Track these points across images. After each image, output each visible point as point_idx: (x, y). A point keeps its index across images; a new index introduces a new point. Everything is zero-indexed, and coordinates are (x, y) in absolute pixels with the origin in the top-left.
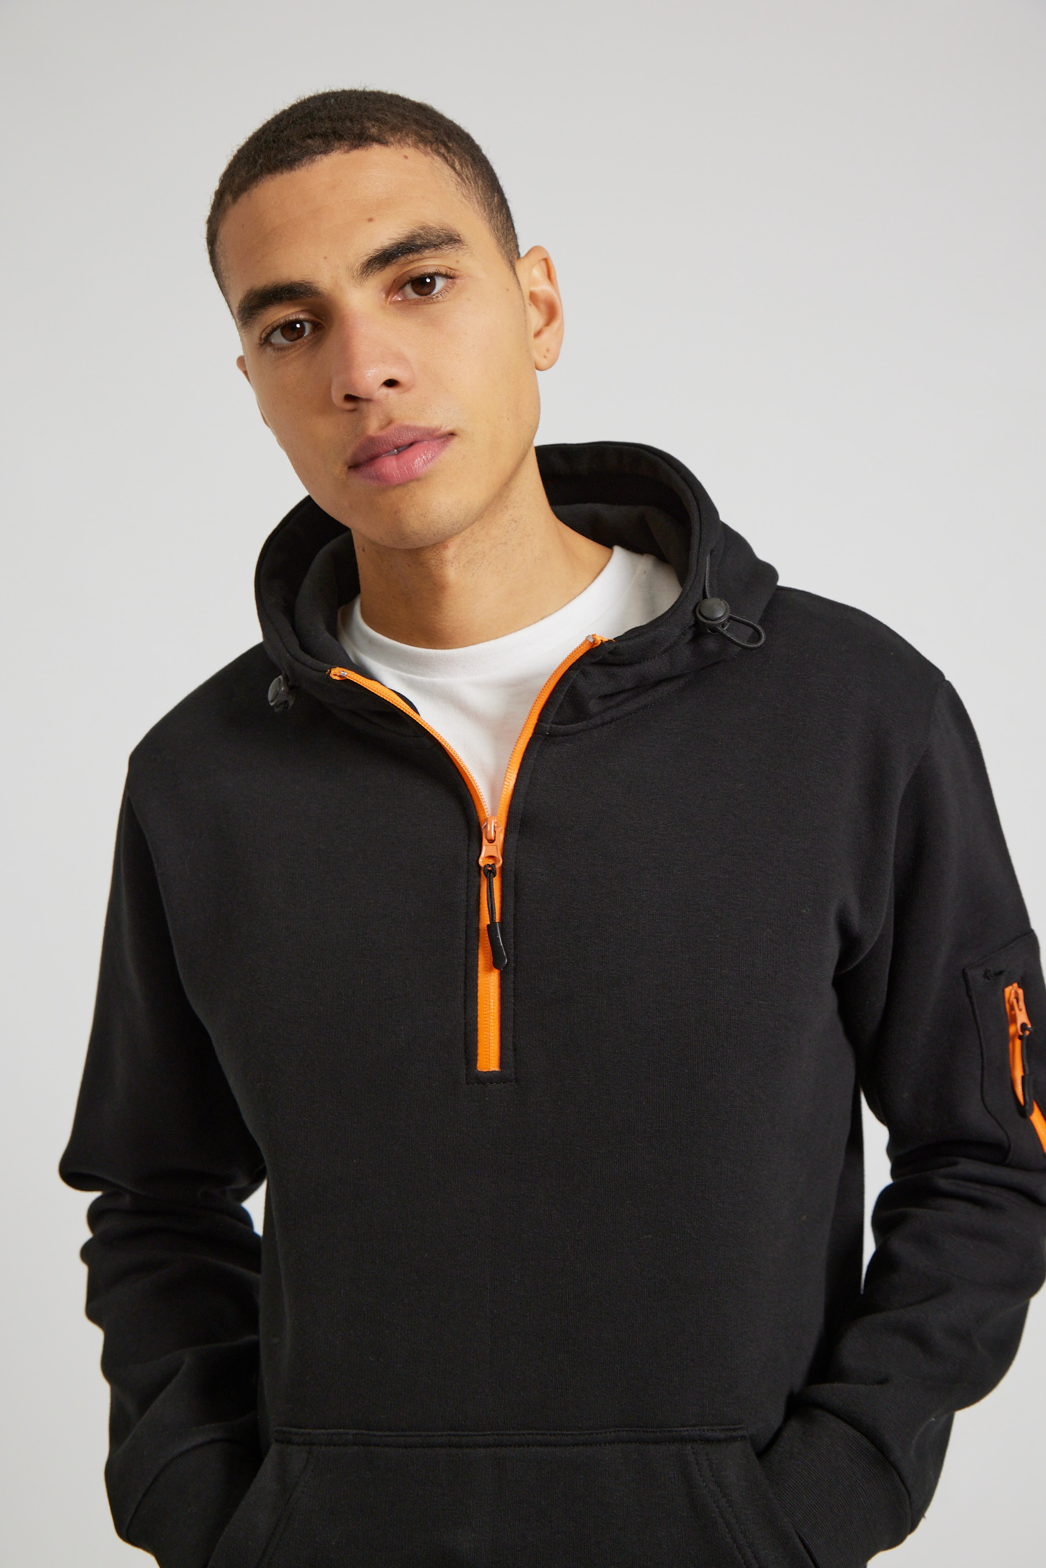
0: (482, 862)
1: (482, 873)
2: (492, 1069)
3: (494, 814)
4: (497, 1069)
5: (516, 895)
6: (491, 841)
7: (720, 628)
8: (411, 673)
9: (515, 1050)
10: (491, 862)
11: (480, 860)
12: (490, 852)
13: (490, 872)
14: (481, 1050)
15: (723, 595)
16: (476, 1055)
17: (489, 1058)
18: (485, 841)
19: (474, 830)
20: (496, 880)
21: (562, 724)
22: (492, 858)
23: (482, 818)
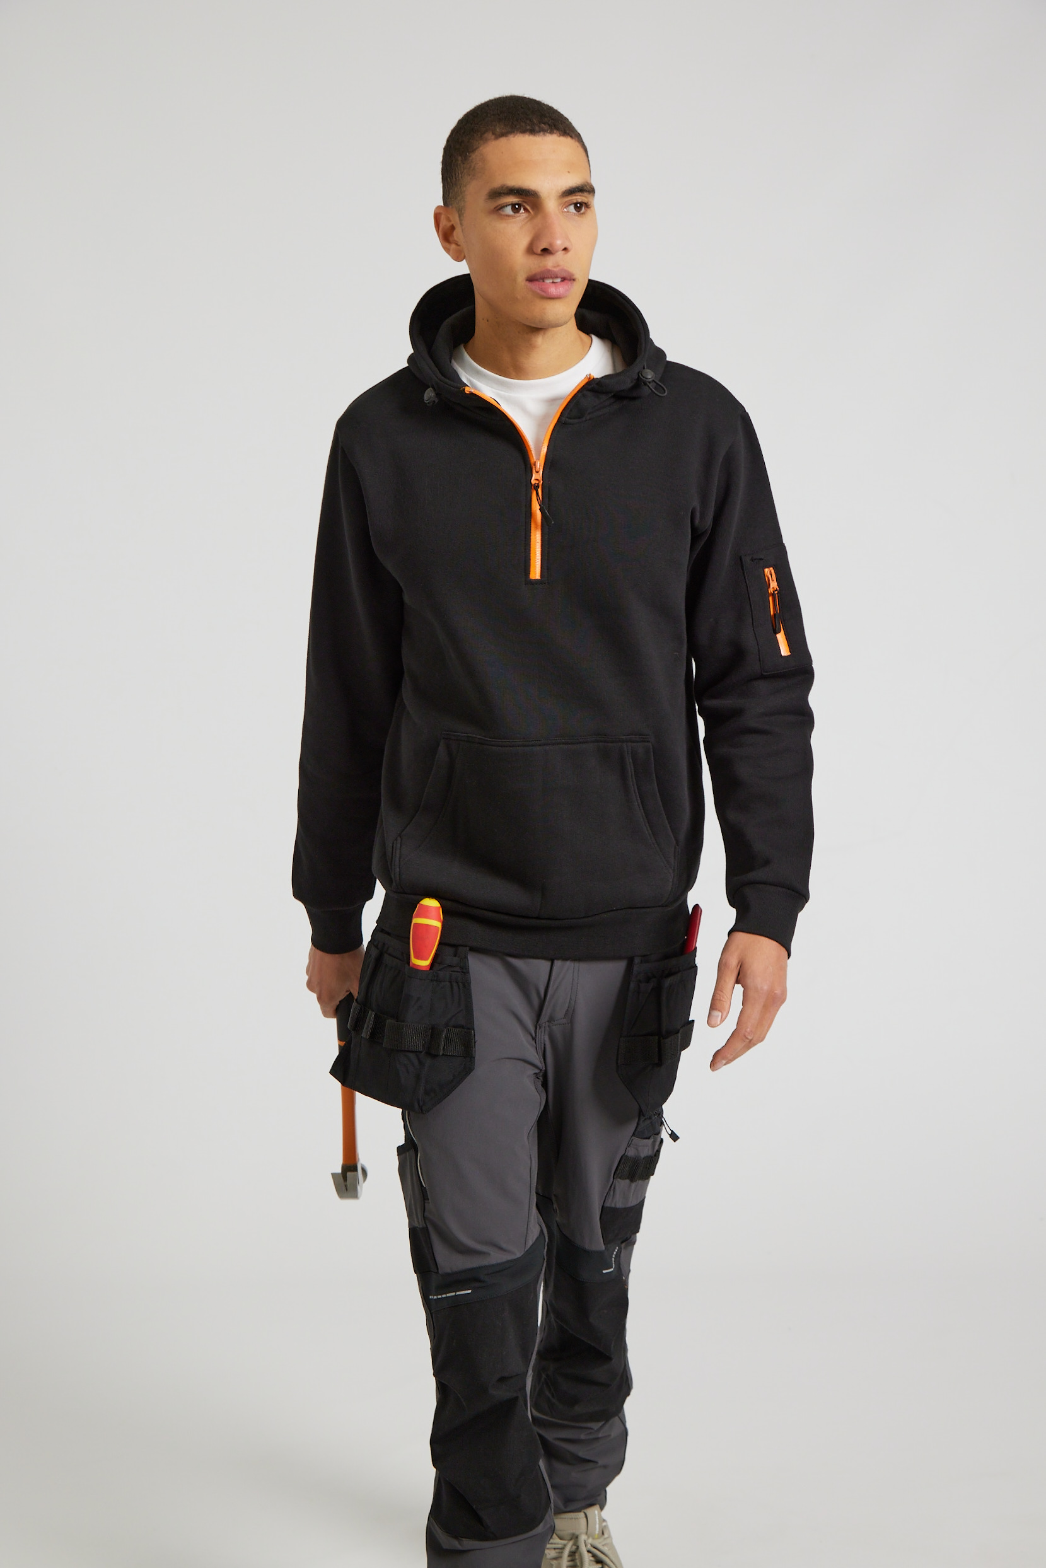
0: (533, 482)
1: (533, 487)
2: (537, 578)
3: (538, 459)
4: (539, 578)
5: (549, 498)
6: (537, 472)
7: (648, 384)
9: (548, 569)
10: (537, 482)
11: (532, 481)
12: (537, 477)
13: (536, 487)
14: (532, 569)
15: (649, 367)
16: (530, 571)
17: (536, 573)
18: (534, 471)
19: (528, 468)
20: (540, 490)
21: (571, 419)
22: (538, 480)
23: (532, 461)
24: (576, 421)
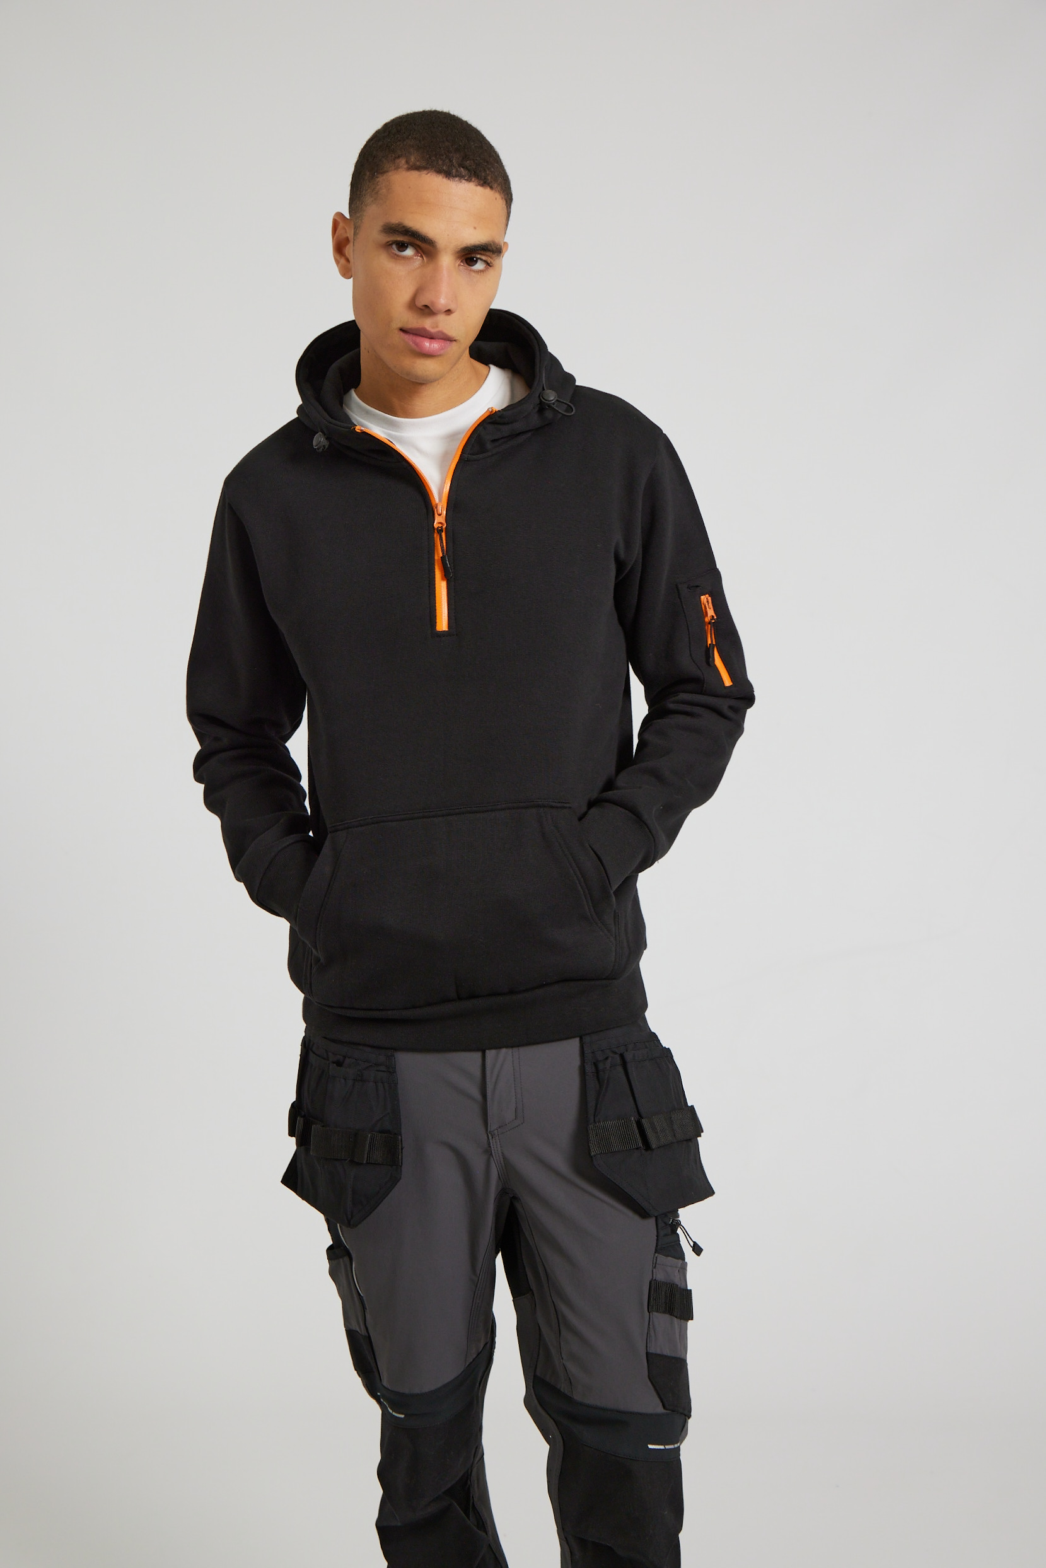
0: (436, 525)
1: (436, 531)
2: (444, 629)
3: (440, 500)
4: (447, 630)
5: (454, 542)
6: (440, 515)
7: (553, 406)
8: (390, 430)
9: (456, 619)
10: (440, 526)
11: (434, 524)
12: (439, 520)
13: (440, 531)
14: (438, 620)
15: (552, 388)
16: (436, 623)
17: (442, 624)
18: (436, 513)
19: (429, 509)
20: (443, 535)
21: (474, 455)
22: (441, 523)
23: (434, 504)
24: (481, 456)
